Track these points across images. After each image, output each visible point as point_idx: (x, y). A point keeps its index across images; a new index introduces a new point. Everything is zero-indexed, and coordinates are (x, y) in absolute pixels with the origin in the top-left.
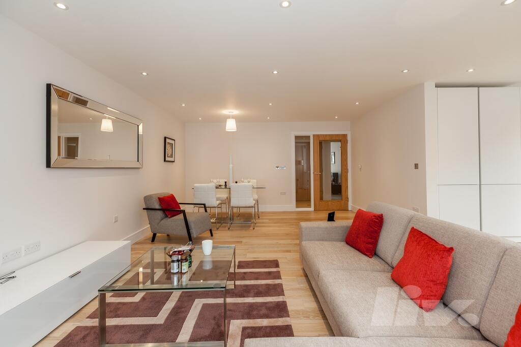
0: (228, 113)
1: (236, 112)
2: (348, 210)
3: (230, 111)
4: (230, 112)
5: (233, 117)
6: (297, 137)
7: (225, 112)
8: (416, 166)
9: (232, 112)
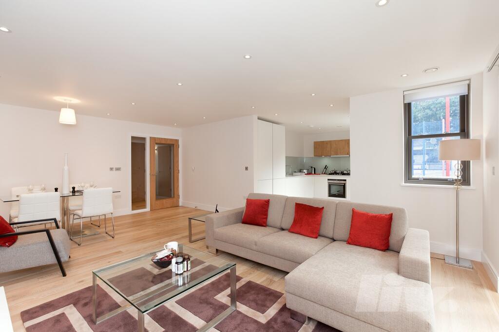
0: (63, 101)
1: (75, 101)
2: (178, 206)
3: (66, 98)
4: (65, 100)
5: (71, 106)
6: (133, 138)
7: (59, 99)
8: (247, 169)
9: (71, 101)
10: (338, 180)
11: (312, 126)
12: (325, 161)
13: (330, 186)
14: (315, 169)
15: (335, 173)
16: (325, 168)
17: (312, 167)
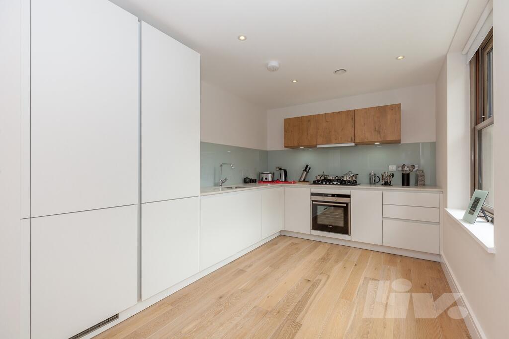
10: (333, 195)
11: (274, 63)
12: (306, 158)
13: (315, 207)
14: (285, 171)
15: (326, 181)
16: (305, 170)
17: (280, 169)
